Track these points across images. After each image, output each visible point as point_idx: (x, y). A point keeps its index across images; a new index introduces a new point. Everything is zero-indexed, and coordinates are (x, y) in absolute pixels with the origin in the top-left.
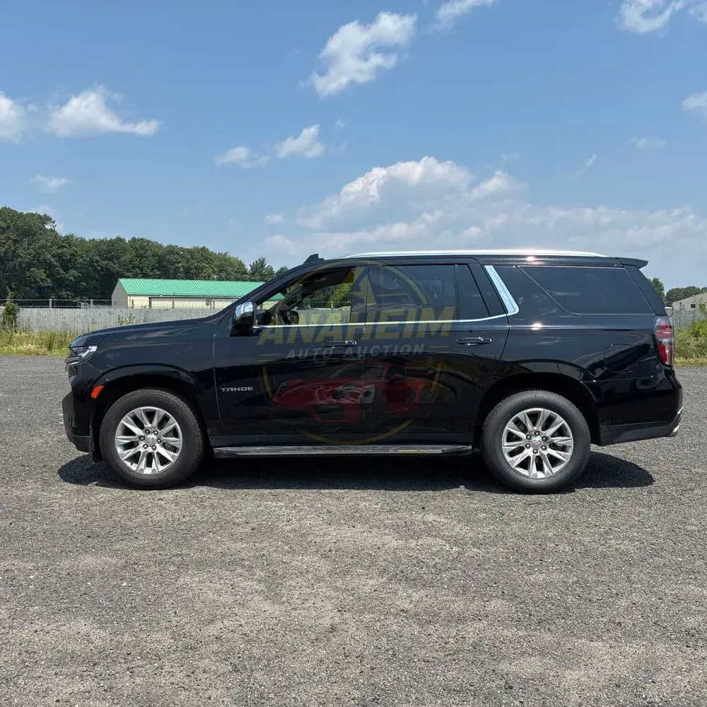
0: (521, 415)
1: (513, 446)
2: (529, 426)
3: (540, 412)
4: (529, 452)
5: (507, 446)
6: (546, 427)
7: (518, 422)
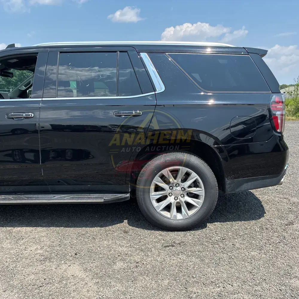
0: (166, 172)
1: (159, 194)
2: (172, 180)
3: (180, 169)
4: (171, 199)
5: (154, 195)
6: (184, 180)
7: (163, 177)
